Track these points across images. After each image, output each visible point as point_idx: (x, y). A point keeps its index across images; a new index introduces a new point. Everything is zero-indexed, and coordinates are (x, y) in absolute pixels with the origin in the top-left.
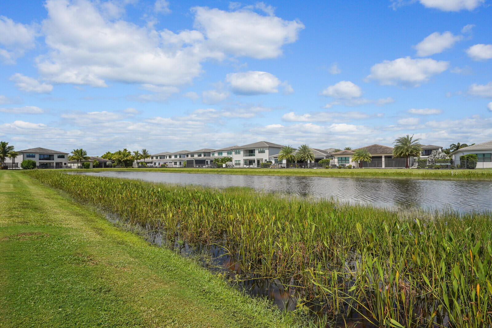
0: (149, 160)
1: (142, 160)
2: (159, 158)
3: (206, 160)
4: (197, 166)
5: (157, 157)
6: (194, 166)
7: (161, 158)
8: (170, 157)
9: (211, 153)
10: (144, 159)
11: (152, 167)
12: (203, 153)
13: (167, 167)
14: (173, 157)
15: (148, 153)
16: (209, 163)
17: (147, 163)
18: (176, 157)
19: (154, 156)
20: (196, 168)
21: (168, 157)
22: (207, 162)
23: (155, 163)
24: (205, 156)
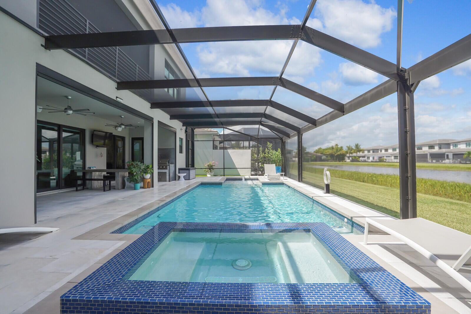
0: (361, 154)
1: (354, 154)
2: (371, 152)
3: (447, 154)
4: (434, 161)
5: (369, 151)
6: (428, 161)
7: (373, 152)
8: (386, 150)
9: (451, 144)
10: (357, 153)
11: (365, 161)
12: (438, 145)
13: (385, 162)
14: (390, 151)
15: (361, 147)
16: (451, 156)
17: (359, 157)
18: (394, 150)
19: (366, 150)
20: (432, 162)
21: (383, 151)
22: (447, 155)
23: (368, 158)
24: (440, 148)
